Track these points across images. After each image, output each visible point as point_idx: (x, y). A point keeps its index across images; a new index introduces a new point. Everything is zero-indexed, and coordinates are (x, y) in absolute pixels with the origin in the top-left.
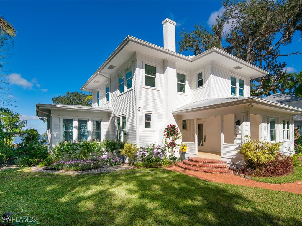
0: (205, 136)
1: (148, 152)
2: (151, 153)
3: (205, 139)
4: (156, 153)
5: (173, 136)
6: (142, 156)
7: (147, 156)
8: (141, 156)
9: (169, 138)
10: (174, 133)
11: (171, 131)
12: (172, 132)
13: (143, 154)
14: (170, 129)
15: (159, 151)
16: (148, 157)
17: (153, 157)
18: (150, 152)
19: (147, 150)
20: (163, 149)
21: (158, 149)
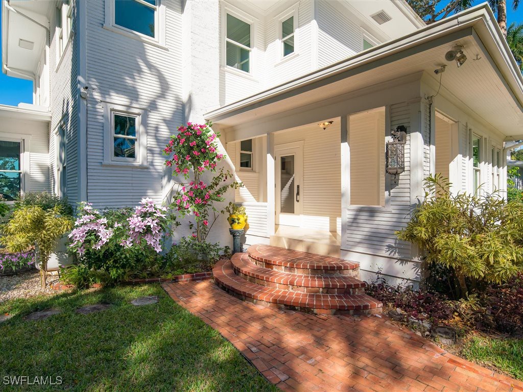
0: (298, 187)
1: (108, 226)
2: (118, 229)
3: (298, 194)
4: (137, 230)
5: (199, 164)
6: (89, 241)
7: (105, 240)
8: (86, 241)
9: (185, 170)
10: (203, 153)
11: (192, 148)
12: (195, 152)
13: (90, 233)
14: (188, 140)
15: (149, 221)
16: (110, 245)
17: (128, 245)
18: (116, 225)
19: (104, 220)
20: (163, 216)
21: (145, 215)
